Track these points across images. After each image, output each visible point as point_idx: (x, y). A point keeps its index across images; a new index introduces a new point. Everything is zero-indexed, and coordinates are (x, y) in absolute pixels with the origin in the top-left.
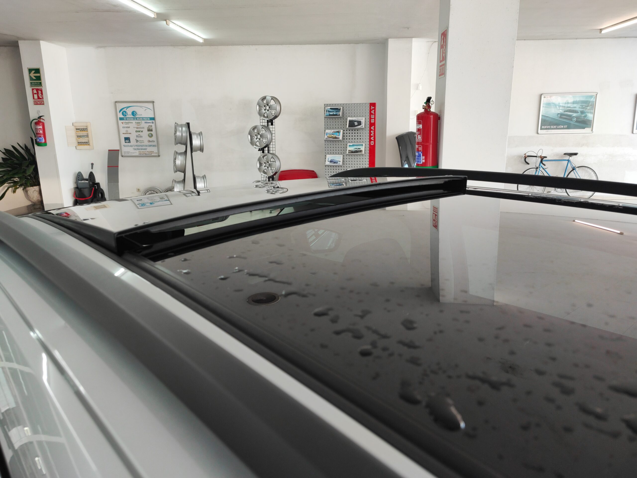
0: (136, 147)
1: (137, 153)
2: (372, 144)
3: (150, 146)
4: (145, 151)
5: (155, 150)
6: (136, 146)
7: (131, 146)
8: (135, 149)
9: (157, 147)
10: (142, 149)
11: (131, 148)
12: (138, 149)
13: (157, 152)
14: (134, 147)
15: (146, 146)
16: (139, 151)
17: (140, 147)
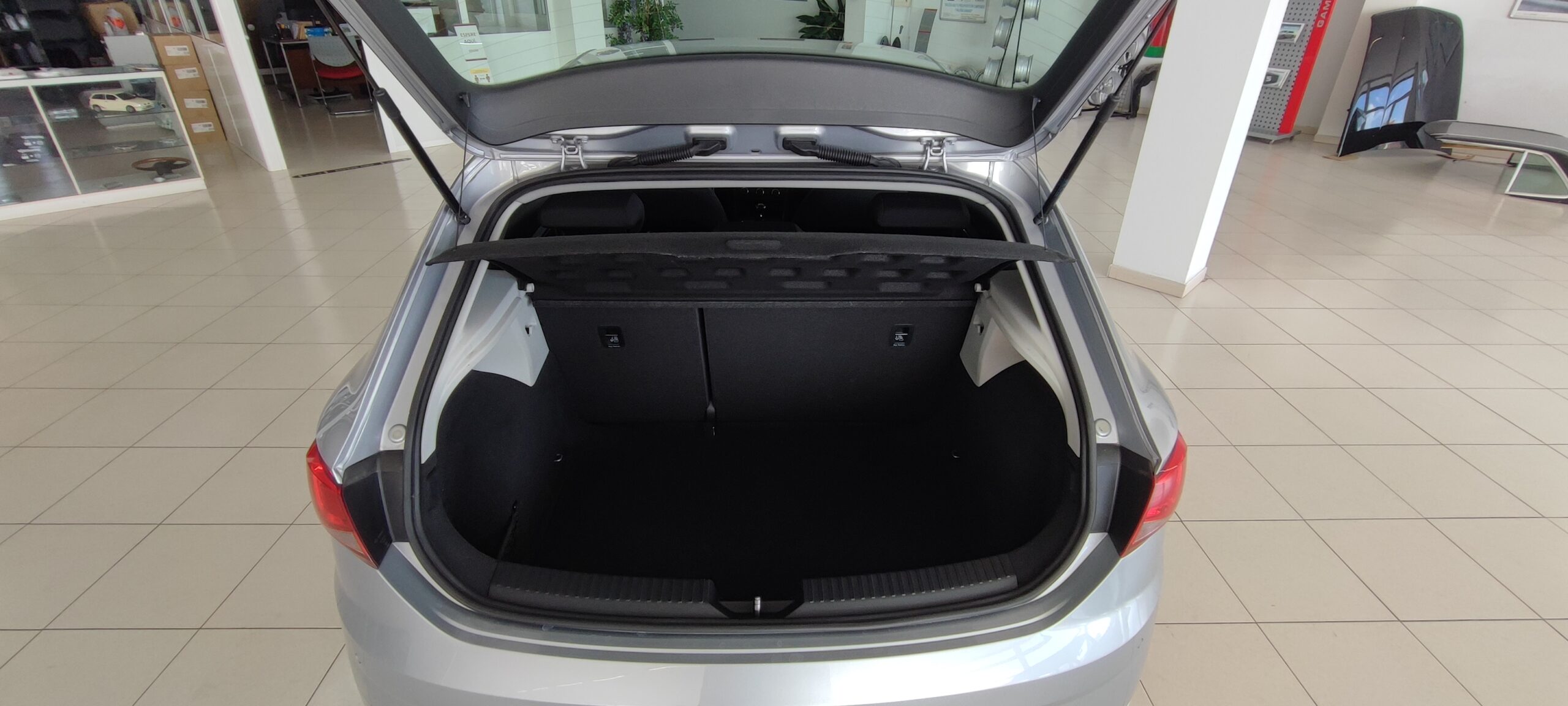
0: (959, 8)
1: (958, 15)
2: (1320, 25)
3: (977, 7)
4: (969, 13)
5: (981, 12)
6: (961, 5)
7: (954, 5)
8: (958, 10)
9: (984, 10)
10: (967, 11)
11: (954, 8)
12: (962, 10)
13: (983, 16)
14: (957, 7)
15: (972, 6)
16: (962, 13)
17: (965, 8)
